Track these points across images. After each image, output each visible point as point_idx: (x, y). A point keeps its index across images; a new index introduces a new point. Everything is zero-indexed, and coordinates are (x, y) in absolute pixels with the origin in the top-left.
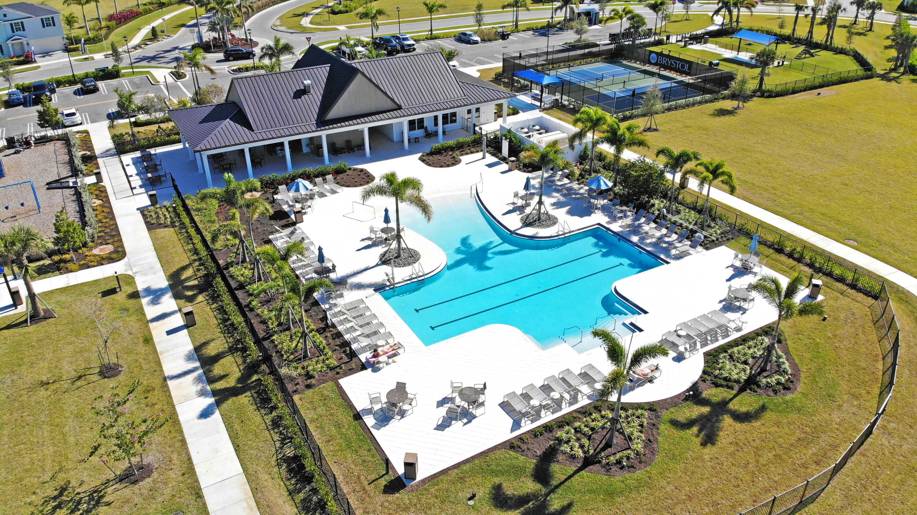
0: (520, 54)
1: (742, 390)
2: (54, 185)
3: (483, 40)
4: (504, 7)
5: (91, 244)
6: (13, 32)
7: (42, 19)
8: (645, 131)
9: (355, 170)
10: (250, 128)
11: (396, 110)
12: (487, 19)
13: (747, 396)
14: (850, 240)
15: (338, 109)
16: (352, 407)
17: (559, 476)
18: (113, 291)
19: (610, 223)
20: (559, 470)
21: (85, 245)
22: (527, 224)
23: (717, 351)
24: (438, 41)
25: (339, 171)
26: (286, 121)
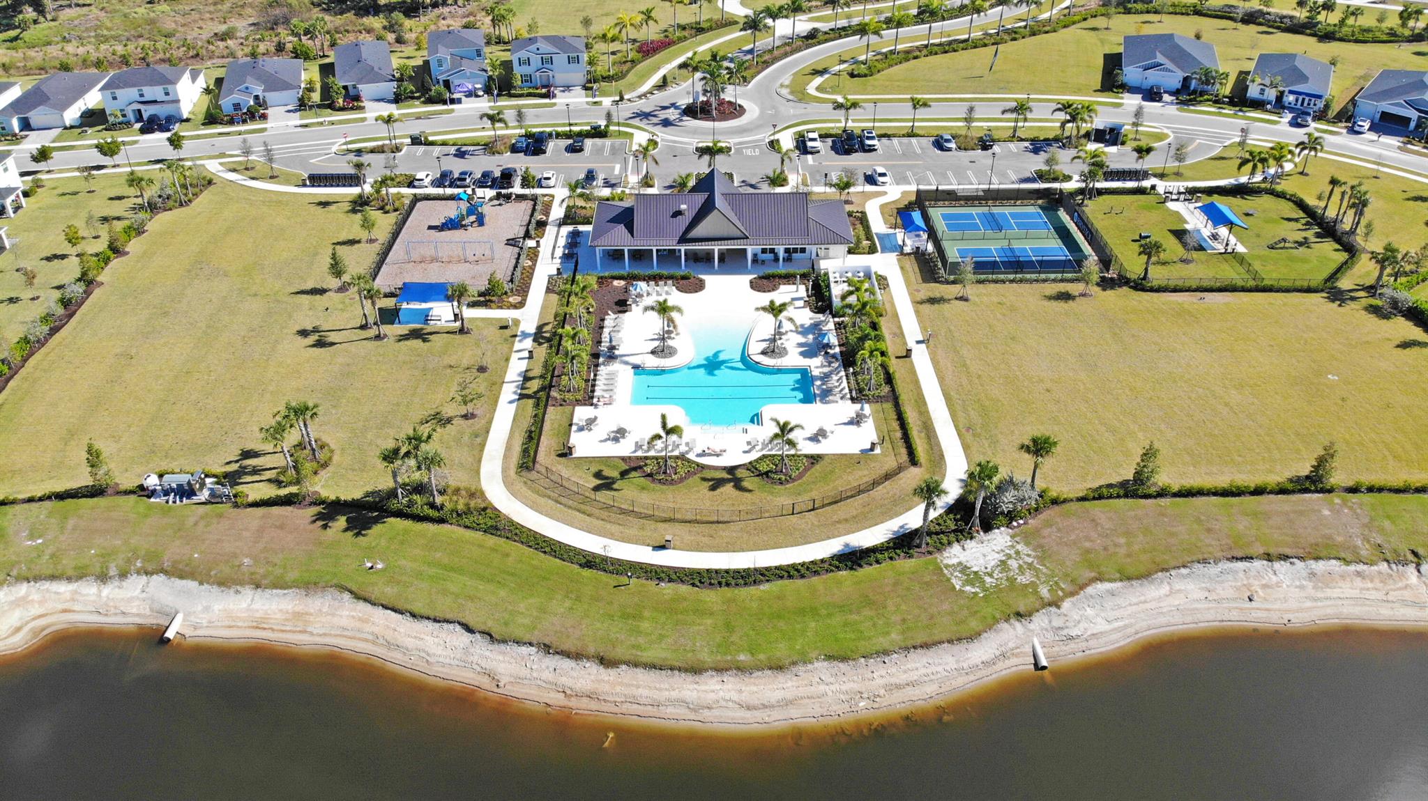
1: (758, 476)
2: (510, 242)
3: (959, 148)
5: (509, 294)
6: (543, 64)
7: (568, 56)
8: (956, 298)
9: (698, 279)
10: (632, 235)
11: (743, 240)
13: (756, 479)
14: (968, 429)
15: (698, 231)
16: (572, 420)
17: (631, 476)
18: (505, 327)
19: (817, 367)
20: (633, 474)
21: (506, 293)
22: (764, 353)
23: (770, 456)
24: (914, 140)
25: (684, 278)
26: (660, 233)
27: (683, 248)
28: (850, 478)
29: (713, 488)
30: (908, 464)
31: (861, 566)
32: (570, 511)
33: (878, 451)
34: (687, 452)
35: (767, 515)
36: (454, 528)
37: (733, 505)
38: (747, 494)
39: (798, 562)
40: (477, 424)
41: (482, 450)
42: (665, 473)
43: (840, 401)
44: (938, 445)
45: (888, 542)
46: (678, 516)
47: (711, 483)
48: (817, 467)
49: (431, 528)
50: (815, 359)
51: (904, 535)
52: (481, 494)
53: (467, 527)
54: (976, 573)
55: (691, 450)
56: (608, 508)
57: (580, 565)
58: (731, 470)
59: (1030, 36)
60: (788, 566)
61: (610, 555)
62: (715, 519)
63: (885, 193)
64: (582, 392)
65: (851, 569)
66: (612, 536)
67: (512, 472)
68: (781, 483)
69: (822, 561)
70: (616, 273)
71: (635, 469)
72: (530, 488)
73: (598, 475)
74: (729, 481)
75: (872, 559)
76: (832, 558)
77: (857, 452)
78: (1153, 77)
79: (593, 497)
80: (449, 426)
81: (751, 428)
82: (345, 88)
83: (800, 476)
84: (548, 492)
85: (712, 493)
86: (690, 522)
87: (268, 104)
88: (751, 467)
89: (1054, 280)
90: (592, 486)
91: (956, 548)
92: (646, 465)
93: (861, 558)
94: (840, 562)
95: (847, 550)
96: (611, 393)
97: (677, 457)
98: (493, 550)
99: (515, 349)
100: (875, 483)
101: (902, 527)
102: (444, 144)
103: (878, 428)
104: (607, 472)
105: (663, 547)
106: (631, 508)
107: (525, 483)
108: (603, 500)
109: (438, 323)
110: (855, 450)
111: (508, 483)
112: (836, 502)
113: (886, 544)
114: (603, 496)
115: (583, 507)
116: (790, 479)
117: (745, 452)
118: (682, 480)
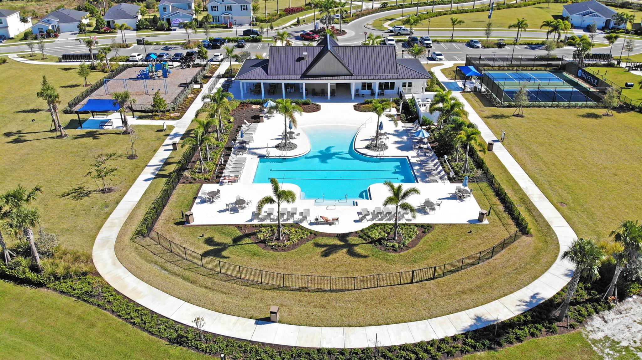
0: (480, 57)
1: (370, 243)
2: (183, 85)
3: (484, 47)
4: (510, 27)
5: (171, 111)
6: (226, 10)
7: (241, 6)
8: (513, 115)
9: (315, 104)
10: (267, 73)
11: (349, 75)
12: (493, 34)
13: (369, 246)
14: (562, 203)
15: (315, 70)
16: (197, 194)
17: (244, 242)
18: (162, 131)
19: (414, 157)
20: (247, 240)
21: (168, 111)
22: (368, 147)
23: (381, 224)
24: (454, 44)
25: (305, 104)
26: (286, 72)
27: (304, 82)
28: (465, 246)
29: (325, 254)
30: (519, 234)
31: (500, 345)
32: (173, 278)
33: (486, 222)
34: (301, 221)
35: (383, 283)
36: (51, 292)
37: (347, 272)
38: (361, 260)
39: (426, 340)
40: (110, 197)
41: (106, 218)
42: (278, 239)
43: (440, 181)
44: (541, 216)
45: (524, 314)
46: (288, 284)
47: (323, 249)
48: (429, 235)
49: (28, 290)
50: (411, 152)
51: (539, 306)
52: (89, 259)
53: (62, 292)
54: (626, 348)
55: (305, 218)
56: (213, 274)
57: (170, 341)
58: (343, 237)
59: (507, 8)
60: (415, 345)
61: (206, 328)
62: (328, 287)
63: (443, 64)
64: (212, 173)
65: (490, 348)
66: (212, 307)
67: (127, 240)
68: (395, 251)
69: (454, 338)
70: (254, 100)
71: (248, 235)
72: (139, 254)
73: (209, 241)
74: (342, 247)
75: (512, 336)
76: (466, 334)
77: (465, 221)
78: (588, 20)
79: (200, 263)
80: (86, 198)
81: (360, 201)
82: (108, 22)
83: (414, 243)
84: (156, 258)
85: (324, 259)
86: (300, 290)
87: (61, 31)
88: (363, 234)
89: (581, 107)
90: (201, 252)
91: (597, 321)
92: (260, 231)
93: (499, 335)
94: (476, 341)
95: (480, 326)
96: (237, 174)
97: (291, 225)
98: (80, 319)
99: (164, 144)
100: (493, 252)
101: (533, 297)
102: (157, 44)
103: (479, 202)
104: (218, 238)
105: (267, 320)
106: (238, 275)
107: (137, 248)
108: (210, 266)
109: (110, 127)
110: (464, 220)
111: (119, 249)
112: (456, 270)
113: (523, 318)
114: (211, 262)
115: (188, 274)
116: (404, 247)
117: (356, 221)
118: (294, 246)
